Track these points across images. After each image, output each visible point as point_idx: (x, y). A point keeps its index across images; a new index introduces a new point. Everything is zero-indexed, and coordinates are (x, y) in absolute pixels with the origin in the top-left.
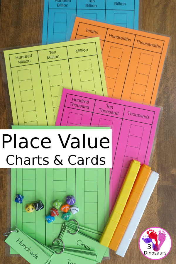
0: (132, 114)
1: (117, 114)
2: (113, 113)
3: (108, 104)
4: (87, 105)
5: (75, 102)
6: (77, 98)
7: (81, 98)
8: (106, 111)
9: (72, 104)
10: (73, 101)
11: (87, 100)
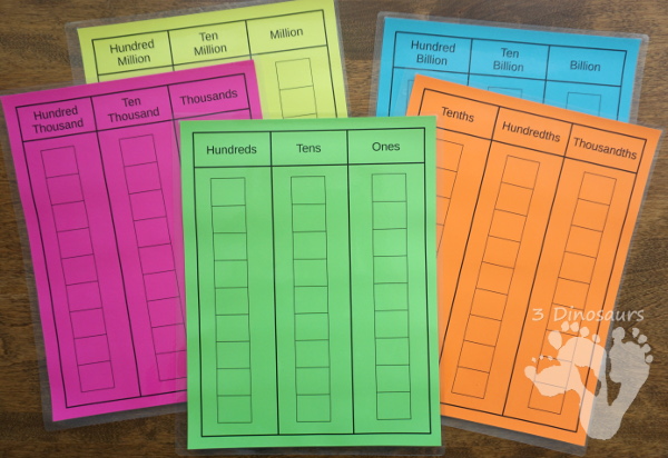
2: (145, 114)
4: (77, 118)
5: (44, 122)
6: (45, 109)
7: (54, 108)
8: (128, 117)
9: (38, 128)
10: (39, 121)
11: (70, 105)
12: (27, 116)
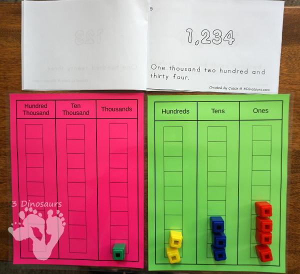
0: (108, 110)
1: (88, 113)
2: (82, 113)
3: (73, 102)
4: (46, 110)
5: (29, 110)
6: (31, 103)
7: (35, 103)
8: (73, 113)
9: (26, 112)
10: (27, 109)
11: (44, 103)
12: (21, 105)
